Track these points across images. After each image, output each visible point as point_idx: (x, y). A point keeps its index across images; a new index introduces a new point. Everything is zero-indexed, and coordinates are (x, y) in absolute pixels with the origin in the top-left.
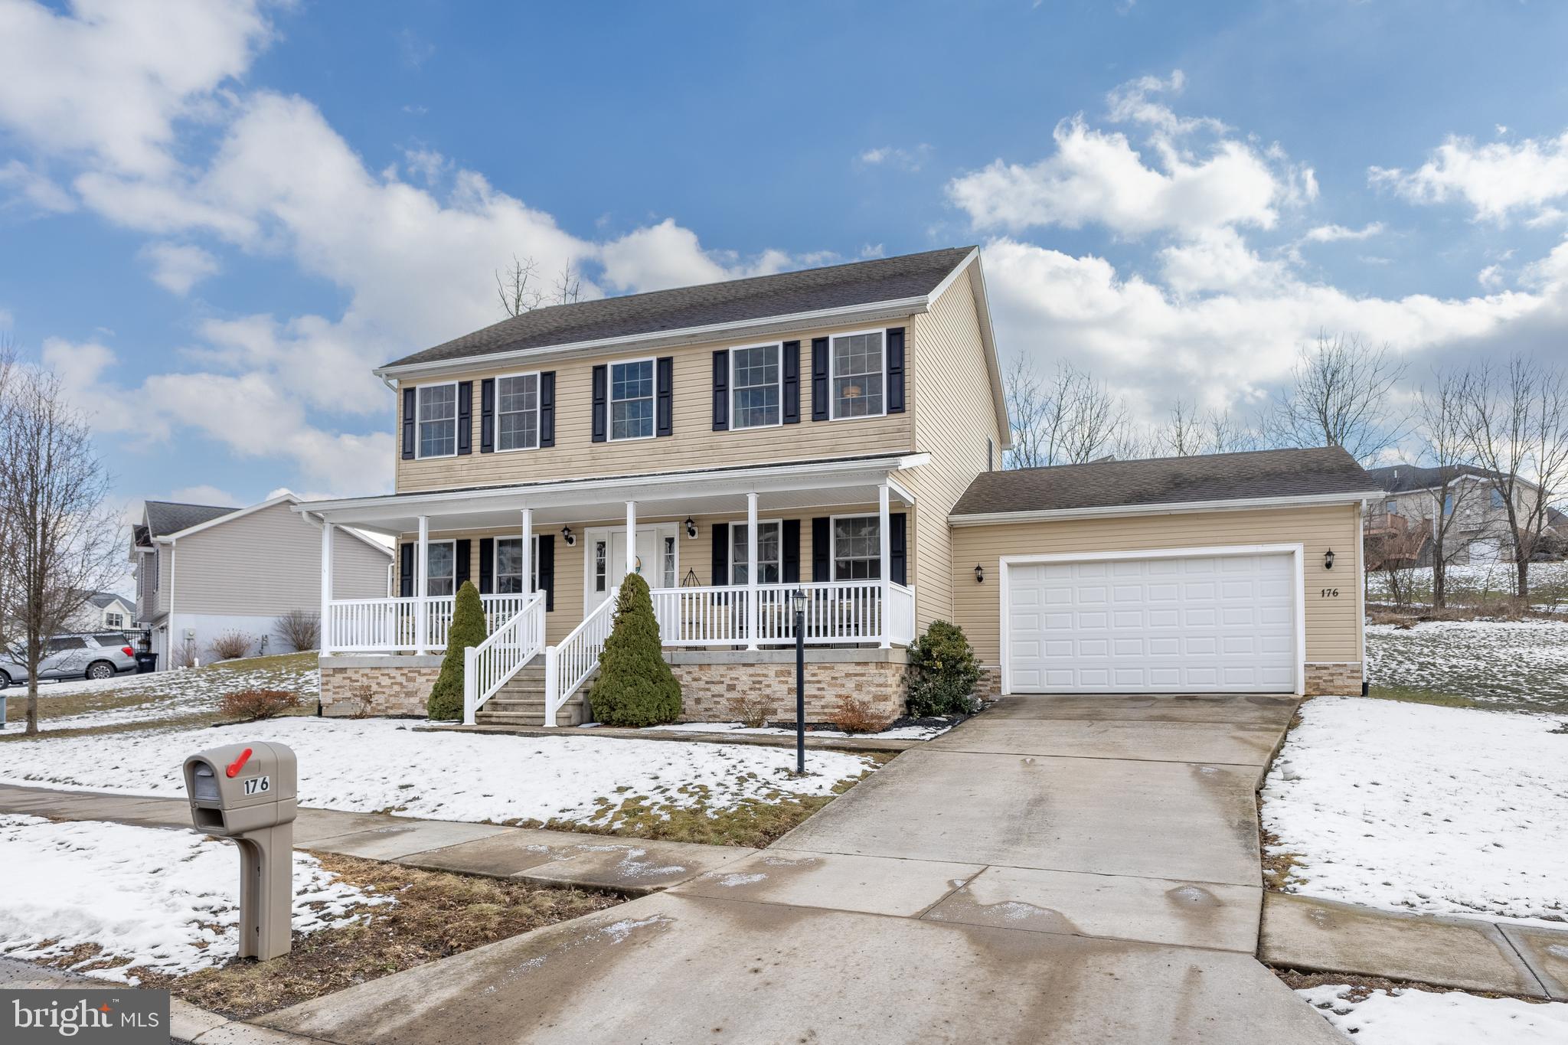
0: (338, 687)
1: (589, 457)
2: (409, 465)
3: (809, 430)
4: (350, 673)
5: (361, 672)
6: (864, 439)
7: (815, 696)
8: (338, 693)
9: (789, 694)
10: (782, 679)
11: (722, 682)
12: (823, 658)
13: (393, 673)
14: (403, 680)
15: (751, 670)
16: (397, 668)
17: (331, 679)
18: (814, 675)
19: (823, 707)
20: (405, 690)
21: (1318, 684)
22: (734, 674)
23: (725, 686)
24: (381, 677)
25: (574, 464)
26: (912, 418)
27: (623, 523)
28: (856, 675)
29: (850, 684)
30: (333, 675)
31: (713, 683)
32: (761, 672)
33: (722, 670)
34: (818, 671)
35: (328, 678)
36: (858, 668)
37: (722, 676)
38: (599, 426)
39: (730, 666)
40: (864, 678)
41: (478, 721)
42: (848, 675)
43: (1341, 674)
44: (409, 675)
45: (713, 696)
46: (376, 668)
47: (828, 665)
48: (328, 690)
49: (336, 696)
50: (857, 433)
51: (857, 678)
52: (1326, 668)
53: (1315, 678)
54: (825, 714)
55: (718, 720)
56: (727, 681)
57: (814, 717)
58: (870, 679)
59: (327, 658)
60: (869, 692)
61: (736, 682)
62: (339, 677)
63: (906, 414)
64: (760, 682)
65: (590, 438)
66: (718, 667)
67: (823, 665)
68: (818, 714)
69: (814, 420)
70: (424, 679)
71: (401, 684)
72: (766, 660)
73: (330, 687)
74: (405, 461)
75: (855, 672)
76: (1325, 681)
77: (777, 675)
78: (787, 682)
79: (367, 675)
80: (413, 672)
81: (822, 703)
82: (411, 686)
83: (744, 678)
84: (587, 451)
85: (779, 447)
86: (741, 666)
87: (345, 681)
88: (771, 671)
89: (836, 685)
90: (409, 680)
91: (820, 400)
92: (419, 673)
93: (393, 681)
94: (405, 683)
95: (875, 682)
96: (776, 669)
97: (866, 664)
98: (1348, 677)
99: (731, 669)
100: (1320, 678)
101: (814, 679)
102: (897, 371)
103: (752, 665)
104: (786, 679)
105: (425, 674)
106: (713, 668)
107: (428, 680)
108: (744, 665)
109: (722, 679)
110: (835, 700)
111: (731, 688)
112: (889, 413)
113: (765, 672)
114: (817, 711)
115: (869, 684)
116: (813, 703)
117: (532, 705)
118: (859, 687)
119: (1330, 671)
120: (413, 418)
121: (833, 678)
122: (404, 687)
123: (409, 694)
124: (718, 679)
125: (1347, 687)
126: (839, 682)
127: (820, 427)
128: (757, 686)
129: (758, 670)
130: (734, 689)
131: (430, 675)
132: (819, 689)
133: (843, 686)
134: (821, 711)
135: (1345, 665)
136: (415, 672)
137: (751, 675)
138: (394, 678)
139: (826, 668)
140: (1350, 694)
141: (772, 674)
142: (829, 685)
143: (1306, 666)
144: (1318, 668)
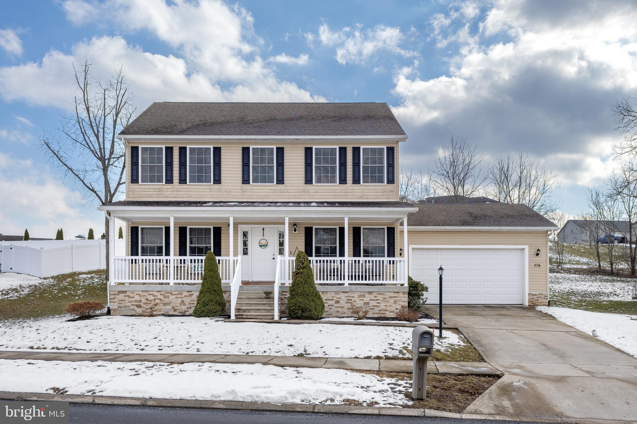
0: (121, 301)
1: (240, 191)
2: (135, 186)
3: (351, 188)
4: (128, 294)
5: (136, 293)
6: (376, 194)
7: (376, 306)
8: (121, 304)
9: (364, 305)
10: (361, 298)
11: (333, 300)
12: (380, 290)
13: (155, 294)
14: (162, 297)
15: (346, 295)
16: (158, 291)
17: (117, 296)
18: (375, 297)
19: (379, 311)
20: (162, 302)
21: (533, 301)
22: (338, 296)
23: (334, 301)
24: (148, 296)
25: (232, 193)
26: (398, 186)
27: (284, 223)
28: (394, 297)
29: (392, 301)
30: (118, 294)
31: (329, 300)
32: (351, 295)
33: (333, 294)
34: (377, 295)
35: (115, 296)
36: (395, 294)
37: (333, 297)
38: (246, 176)
39: (337, 293)
40: (397, 299)
41: (236, 317)
42: (390, 297)
43: (541, 297)
44: (165, 295)
45: (329, 306)
46: (145, 291)
47: (382, 293)
48: (115, 302)
49: (120, 305)
50: (373, 191)
51: (395, 298)
52: (536, 295)
53: (532, 299)
54: (381, 313)
55: (331, 316)
56: (335, 299)
57: (375, 315)
58: (400, 299)
59: (113, 285)
60: (399, 304)
61: (339, 300)
62: (121, 296)
63: (395, 184)
64: (351, 300)
65: (241, 181)
66: (331, 293)
67: (379, 293)
68: (377, 313)
69: (353, 183)
70: (174, 297)
71: (160, 299)
72: (354, 290)
73: (116, 300)
74: (132, 184)
75: (393, 296)
76: (535, 300)
77: (358, 297)
78: (363, 300)
79: (139, 295)
80: (167, 293)
81: (379, 309)
82: (166, 300)
83: (343, 298)
84: (239, 188)
85: (337, 194)
86: (342, 293)
87: (126, 297)
88: (356, 295)
89: (385, 301)
90: (165, 297)
91: (357, 175)
92: (171, 294)
93: (155, 297)
94: (163, 299)
95: (402, 300)
96: (358, 294)
97: (398, 292)
98: (544, 299)
99: (337, 294)
100: (533, 299)
101: (376, 298)
102: (391, 165)
103: (347, 292)
104: (362, 298)
105: (174, 295)
106: (328, 293)
107: (176, 298)
108: (343, 292)
109: (333, 298)
110: (385, 307)
111: (337, 302)
112: (387, 183)
113: (353, 295)
114: (377, 312)
115: (400, 301)
116: (375, 309)
117: (258, 310)
118: (395, 302)
119: (538, 296)
120: (137, 162)
121: (384, 298)
122: (162, 301)
123: (165, 304)
124: (331, 298)
125: (543, 302)
126: (386, 300)
127: (356, 187)
128: (350, 301)
129: (350, 294)
130: (339, 303)
131: (178, 295)
132: (378, 303)
133: (388, 302)
134: (379, 312)
135: (543, 294)
136: (169, 293)
137: (347, 297)
138: (156, 296)
139: (381, 294)
140: (544, 305)
141: (356, 296)
142: (382, 301)
143: (529, 294)
144: (533, 295)
